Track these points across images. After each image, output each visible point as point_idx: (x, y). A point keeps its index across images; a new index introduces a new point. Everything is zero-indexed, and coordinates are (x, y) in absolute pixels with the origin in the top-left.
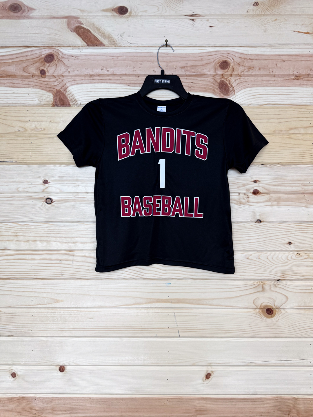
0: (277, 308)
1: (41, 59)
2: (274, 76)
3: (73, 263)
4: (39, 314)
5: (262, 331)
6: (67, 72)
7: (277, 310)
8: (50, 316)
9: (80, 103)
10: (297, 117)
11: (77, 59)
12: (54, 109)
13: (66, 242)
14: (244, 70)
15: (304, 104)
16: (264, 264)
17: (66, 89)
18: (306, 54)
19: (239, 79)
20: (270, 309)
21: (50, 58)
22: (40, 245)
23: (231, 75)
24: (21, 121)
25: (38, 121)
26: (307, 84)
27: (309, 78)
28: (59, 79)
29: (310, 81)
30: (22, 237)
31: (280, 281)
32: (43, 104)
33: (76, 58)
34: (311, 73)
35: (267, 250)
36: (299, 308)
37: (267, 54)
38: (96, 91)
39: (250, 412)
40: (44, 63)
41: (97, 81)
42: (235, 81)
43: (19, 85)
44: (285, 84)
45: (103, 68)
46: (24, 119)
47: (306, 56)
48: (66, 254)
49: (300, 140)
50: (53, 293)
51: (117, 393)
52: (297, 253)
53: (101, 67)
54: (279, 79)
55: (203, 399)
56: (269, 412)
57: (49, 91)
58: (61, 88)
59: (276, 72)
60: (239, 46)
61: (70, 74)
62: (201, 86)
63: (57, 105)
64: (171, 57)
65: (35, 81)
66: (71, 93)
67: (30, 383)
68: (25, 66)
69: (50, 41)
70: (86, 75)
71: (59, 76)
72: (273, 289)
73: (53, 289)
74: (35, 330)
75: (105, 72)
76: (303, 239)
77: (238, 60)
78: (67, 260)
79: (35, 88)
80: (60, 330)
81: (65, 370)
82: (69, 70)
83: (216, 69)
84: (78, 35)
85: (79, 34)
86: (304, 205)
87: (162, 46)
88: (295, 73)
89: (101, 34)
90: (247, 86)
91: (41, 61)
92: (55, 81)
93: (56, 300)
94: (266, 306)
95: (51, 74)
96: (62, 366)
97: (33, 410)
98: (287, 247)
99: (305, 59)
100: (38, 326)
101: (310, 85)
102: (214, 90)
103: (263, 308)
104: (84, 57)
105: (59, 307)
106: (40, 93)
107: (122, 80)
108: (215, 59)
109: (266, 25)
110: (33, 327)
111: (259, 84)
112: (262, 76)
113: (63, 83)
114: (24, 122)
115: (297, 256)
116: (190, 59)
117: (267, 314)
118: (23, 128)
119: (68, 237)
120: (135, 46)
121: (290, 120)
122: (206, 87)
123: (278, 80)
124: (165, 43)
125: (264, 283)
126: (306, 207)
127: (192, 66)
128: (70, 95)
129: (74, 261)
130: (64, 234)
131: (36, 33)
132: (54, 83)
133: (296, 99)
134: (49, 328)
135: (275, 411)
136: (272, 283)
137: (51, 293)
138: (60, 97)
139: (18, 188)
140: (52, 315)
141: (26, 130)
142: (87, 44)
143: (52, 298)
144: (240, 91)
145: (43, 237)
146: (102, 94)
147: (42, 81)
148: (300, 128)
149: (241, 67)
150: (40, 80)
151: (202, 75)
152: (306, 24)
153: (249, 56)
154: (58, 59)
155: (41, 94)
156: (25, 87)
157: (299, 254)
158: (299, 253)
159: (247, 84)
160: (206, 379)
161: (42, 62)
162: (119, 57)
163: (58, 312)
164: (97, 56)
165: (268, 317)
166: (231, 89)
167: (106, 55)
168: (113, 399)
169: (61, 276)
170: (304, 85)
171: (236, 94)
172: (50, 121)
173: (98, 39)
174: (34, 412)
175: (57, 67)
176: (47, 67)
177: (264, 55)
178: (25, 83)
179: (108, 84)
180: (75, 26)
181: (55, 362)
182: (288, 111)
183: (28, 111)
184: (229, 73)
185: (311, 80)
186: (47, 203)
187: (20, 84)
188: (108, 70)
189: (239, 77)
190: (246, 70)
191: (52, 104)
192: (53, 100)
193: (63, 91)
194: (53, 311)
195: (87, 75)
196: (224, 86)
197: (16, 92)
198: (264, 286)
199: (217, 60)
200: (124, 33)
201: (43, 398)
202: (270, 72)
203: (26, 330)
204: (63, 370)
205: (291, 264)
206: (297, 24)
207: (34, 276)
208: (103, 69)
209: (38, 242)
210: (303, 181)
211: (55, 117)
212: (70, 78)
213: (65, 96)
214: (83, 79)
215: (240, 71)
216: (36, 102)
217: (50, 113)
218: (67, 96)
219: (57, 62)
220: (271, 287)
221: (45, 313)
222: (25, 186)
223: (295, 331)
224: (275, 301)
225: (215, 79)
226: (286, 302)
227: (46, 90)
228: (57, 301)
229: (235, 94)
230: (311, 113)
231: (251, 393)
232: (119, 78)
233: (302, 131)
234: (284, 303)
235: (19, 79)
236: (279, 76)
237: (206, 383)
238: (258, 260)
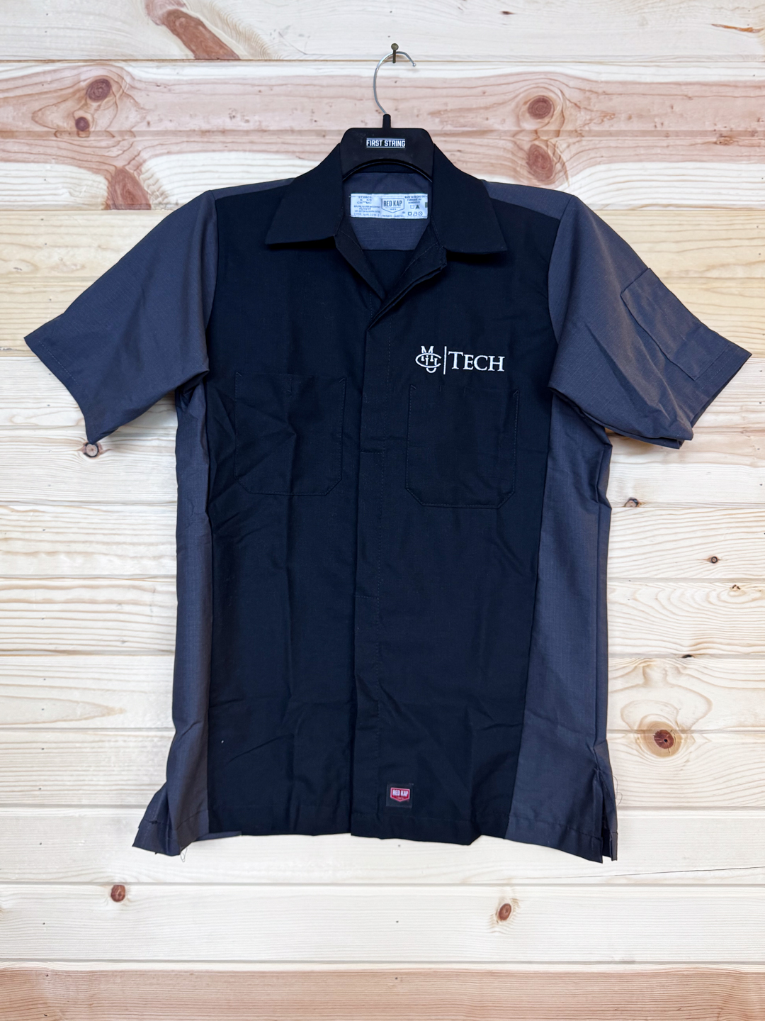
0: (683, 731)
1: (79, 90)
2: (667, 137)
3: (152, 612)
4: (62, 745)
5: (645, 792)
6: (142, 124)
7: (683, 736)
8: (88, 750)
9: (175, 202)
10: (724, 237)
11: (170, 90)
12: (110, 217)
13: (135, 555)
14: (591, 120)
15: (743, 205)
16: (647, 613)
17: (141, 165)
18: (745, 82)
19: (578, 142)
20: (666, 732)
21: (101, 88)
22: (65, 565)
23: (558, 133)
24: (24, 246)
25: (67, 246)
26: (750, 156)
27: (755, 140)
28: (124, 140)
29: (758, 149)
30: (20, 542)
31: (689, 658)
32: (82, 202)
33: (165, 90)
34: (759, 129)
35: (656, 577)
36: (740, 730)
37: (648, 80)
38: (217, 172)
39: (616, 1010)
40: (86, 100)
41: (220, 146)
42: (568, 146)
43: (19, 156)
44: (693, 155)
45: (234, 114)
46: (31, 240)
47: (746, 87)
48: (134, 587)
49: (736, 295)
50: (99, 690)
51: (263, 958)
52: (733, 584)
53: (230, 111)
54: (678, 142)
55: (492, 974)
56: (667, 1009)
57: (97, 171)
58: (126, 163)
59: (671, 125)
60: (577, 60)
61: (152, 129)
62: (483, 161)
63: (116, 207)
64: (405, 87)
65: (63, 145)
66: (152, 176)
67: (33, 931)
68: (37, 109)
69: (102, 47)
70: (190, 131)
71: (122, 133)
72: (670, 679)
73: (99, 679)
74: (48, 788)
75: (239, 124)
76: (747, 548)
77: (576, 96)
78: (135, 603)
79: (63, 163)
80: (114, 788)
81: (126, 897)
82: (149, 118)
83: (520, 117)
84: (174, 34)
85: (174, 31)
86: (748, 460)
87: (385, 61)
88: (720, 127)
89: (229, 30)
90: (599, 160)
91: (77, 96)
92: (114, 146)
93: (107, 707)
94: (656, 724)
95: (103, 129)
96: (118, 886)
97: (39, 1006)
98: (708, 569)
99: (743, 95)
100: (58, 778)
101: (756, 158)
102: (515, 170)
103: (647, 730)
104: (186, 88)
105: (113, 726)
106: (74, 175)
107: (283, 143)
108: (518, 92)
109: (646, 10)
110: (45, 781)
111: (630, 156)
112: (637, 136)
113: (133, 152)
114: (30, 247)
115: (732, 593)
116: (454, 91)
117: (658, 746)
118: (29, 262)
119: (140, 544)
120: (315, 61)
121: (708, 246)
122: (493, 161)
123: (676, 145)
124: (391, 51)
125: (648, 663)
126: (752, 465)
127: (461, 110)
128: (151, 182)
129: (156, 605)
130: (129, 535)
131: (68, 28)
132: (108, 152)
133: (723, 191)
134: (86, 783)
135: (682, 1009)
136: (668, 664)
137: (94, 690)
138: (124, 186)
139: (14, 416)
140: (93, 748)
141: (36, 268)
142: (195, 56)
143: (94, 704)
144: (581, 171)
145: (75, 542)
146: (233, 178)
147: (79, 145)
148: (735, 264)
149: (582, 113)
150: (75, 143)
151: (483, 133)
152: (743, 8)
153: (601, 85)
154: (121, 91)
155: (76, 178)
156: (36, 160)
157: (738, 588)
158: (738, 584)
159: (598, 155)
160: (499, 921)
161: (79, 100)
162: (275, 88)
163: (109, 741)
164: (221, 83)
165: (660, 755)
166: (558, 166)
167: (243, 82)
168: (252, 975)
169: (119, 644)
170: (741, 158)
171: (570, 179)
172: (99, 247)
173: (223, 43)
174: (41, 1009)
175: (117, 111)
176: (92, 111)
177: (639, 83)
178: (35, 150)
179: (248, 155)
180: (165, 10)
181: (102, 875)
182: (703, 223)
183: (42, 220)
184: (552, 127)
185: (759, 146)
186: (86, 454)
187: (23, 153)
188: (247, 118)
189: (577, 136)
190: (595, 121)
191: (103, 204)
192: (106, 194)
193: (132, 171)
194: (97, 739)
195: (194, 131)
196: (539, 160)
197: (13, 173)
198: (648, 670)
199: (522, 95)
200: (287, 28)
201: (67, 972)
202: (656, 126)
203: (26, 788)
204: (121, 897)
205: (720, 614)
206: (722, 8)
207: (50, 644)
208: (234, 117)
209: (63, 557)
210: (745, 400)
211: (111, 236)
212: (150, 138)
213: (136, 183)
214: (183, 142)
215: (579, 123)
216: (64, 197)
217: (98, 226)
218: (142, 183)
219: (119, 98)
220: (666, 675)
221: (78, 742)
222: (31, 412)
223: (732, 792)
224: (678, 712)
225: (518, 142)
226: (705, 714)
227: (89, 169)
228: (109, 711)
229: (567, 178)
230: (761, 226)
231: (617, 959)
232: (274, 139)
233: (740, 272)
234: (702, 718)
235: (23, 141)
236: (678, 136)
237: (500, 932)
238: (631, 603)
